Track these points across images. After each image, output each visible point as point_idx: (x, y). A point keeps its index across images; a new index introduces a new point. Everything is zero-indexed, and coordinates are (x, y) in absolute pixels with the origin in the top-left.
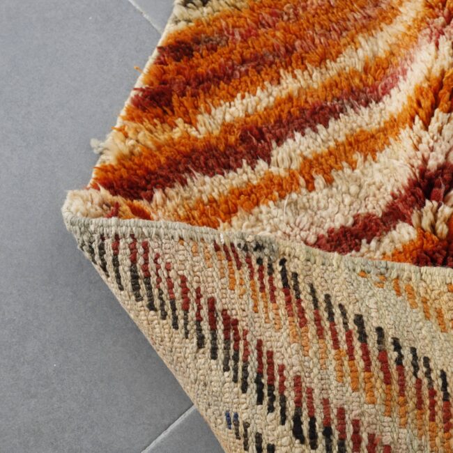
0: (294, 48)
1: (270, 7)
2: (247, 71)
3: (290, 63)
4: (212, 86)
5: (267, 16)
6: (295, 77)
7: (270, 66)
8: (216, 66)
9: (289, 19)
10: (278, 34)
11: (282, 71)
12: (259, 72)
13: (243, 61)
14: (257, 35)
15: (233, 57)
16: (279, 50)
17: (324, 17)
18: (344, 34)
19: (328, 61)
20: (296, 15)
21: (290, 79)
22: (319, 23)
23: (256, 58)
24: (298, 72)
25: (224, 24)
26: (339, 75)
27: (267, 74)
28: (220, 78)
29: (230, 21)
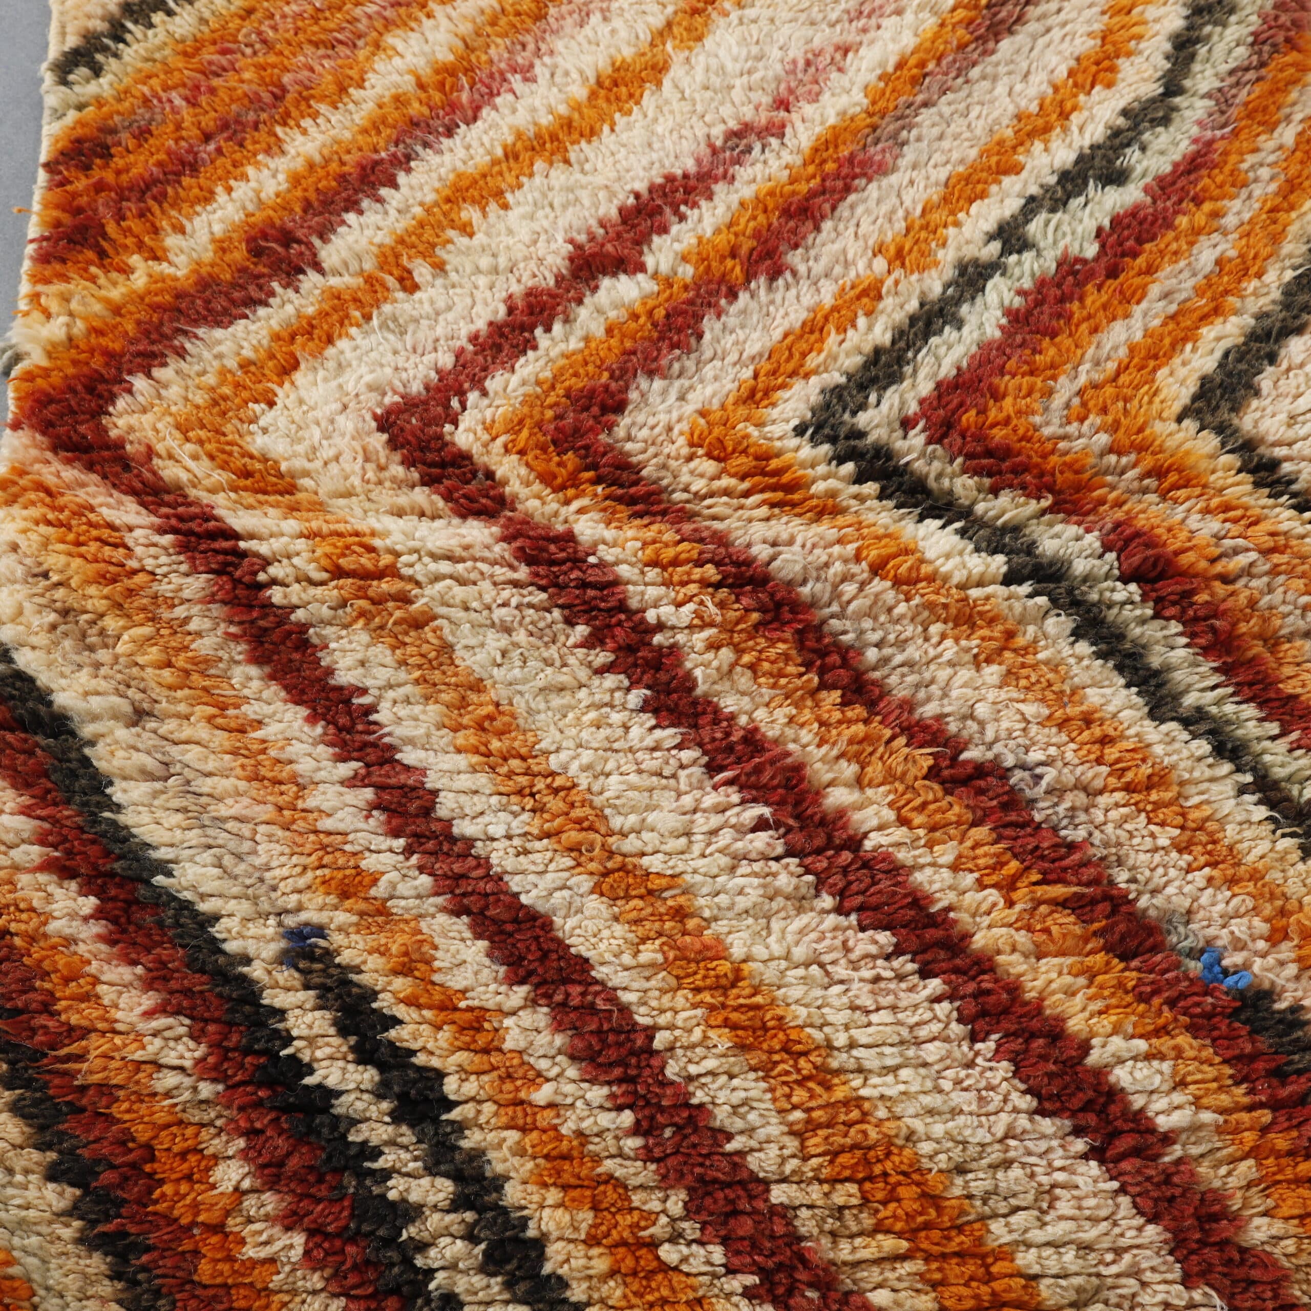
0: (284, 90)
1: (214, 43)
2: (219, 151)
3: (288, 114)
4: (170, 190)
5: (216, 57)
6: (304, 132)
7: (256, 128)
8: (162, 156)
9: (255, 53)
10: (247, 75)
11: (279, 130)
12: (241, 145)
13: (207, 137)
14: (212, 91)
15: (184, 133)
16: (260, 99)
17: (315, 28)
18: (360, 43)
19: (351, 90)
20: (264, 42)
21: (300, 138)
22: (310, 42)
23: (225, 126)
24: (307, 123)
25: (145, 89)
26: (380, 107)
27: (256, 142)
28: (179, 174)
29: (154, 82)
